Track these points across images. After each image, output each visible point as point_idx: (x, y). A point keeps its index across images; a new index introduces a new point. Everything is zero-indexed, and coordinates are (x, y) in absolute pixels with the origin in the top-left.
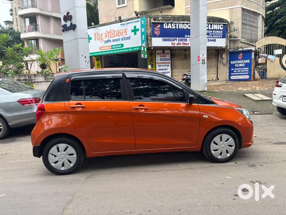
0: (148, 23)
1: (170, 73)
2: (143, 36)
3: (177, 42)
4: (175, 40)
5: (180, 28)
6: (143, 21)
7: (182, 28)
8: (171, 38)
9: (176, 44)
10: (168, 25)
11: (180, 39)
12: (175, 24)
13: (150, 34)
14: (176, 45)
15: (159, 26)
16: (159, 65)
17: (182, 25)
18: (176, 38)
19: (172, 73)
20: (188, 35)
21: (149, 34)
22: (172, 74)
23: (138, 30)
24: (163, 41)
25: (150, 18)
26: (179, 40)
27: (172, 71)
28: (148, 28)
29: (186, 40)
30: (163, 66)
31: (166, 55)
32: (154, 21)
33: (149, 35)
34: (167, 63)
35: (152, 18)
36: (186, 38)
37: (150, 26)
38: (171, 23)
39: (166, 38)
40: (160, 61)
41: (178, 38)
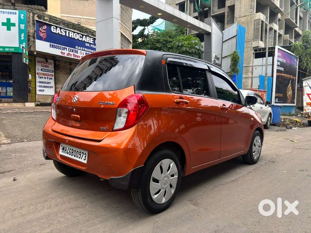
0: (30, 19)
1: (53, 87)
2: (23, 35)
3: (68, 52)
4: (64, 49)
5: (70, 36)
6: (23, 15)
7: (73, 37)
8: (60, 46)
9: (66, 54)
10: (56, 29)
11: (71, 49)
12: (64, 31)
13: (33, 34)
14: (66, 56)
15: (45, 27)
16: (40, 76)
17: (73, 33)
18: (66, 47)
19: (56, 88)
20: (79, 47)
21: (31, 33)
22: (55, 90)
23: (14, 25)
24: (50, 47)
25: (34, 14)
26: (69, 50)
27: (55, 86)
28: (30, 26)
29: (77, 52)
30: (45, 78)
31: (49, 65)
32: (39, 19)
33: (31, 35)
34: (50, 75)
35: (36, 15)
36: (77, 50)
37: (34, 24)
38: (61, 28)
39: (54, 44)
40: (40, 72)
41: (68, 48)
